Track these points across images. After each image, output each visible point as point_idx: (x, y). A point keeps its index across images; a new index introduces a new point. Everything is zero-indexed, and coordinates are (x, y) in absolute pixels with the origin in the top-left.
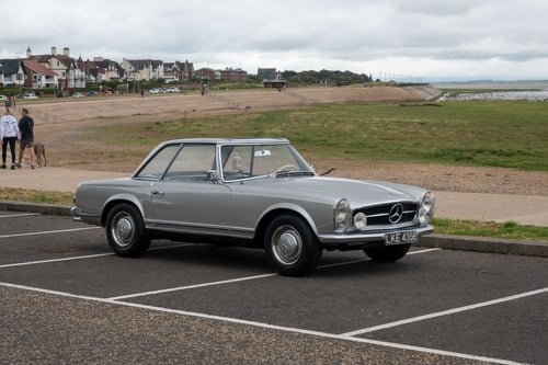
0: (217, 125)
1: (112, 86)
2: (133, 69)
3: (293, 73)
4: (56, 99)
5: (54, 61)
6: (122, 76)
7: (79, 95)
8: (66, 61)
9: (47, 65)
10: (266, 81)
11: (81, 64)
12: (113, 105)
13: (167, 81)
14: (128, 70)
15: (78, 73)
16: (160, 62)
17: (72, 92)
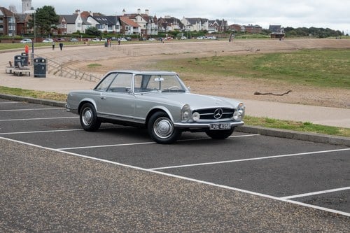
0: (233, 61)
1: (174, 35)
2: (189, 24)
3: (292, 29)
4: (138, 41)
5: (139, 18)
6: (182, 28)
7: (153, 39)
8: (147, 18)
9: (134, 20)
10: (273, 33)
11: (155, 20)
12: (172, 46)
13: (210, 32)
14: (185, 24)
15: (154, 26)
16: (206, 20)
17: (149, 37)
